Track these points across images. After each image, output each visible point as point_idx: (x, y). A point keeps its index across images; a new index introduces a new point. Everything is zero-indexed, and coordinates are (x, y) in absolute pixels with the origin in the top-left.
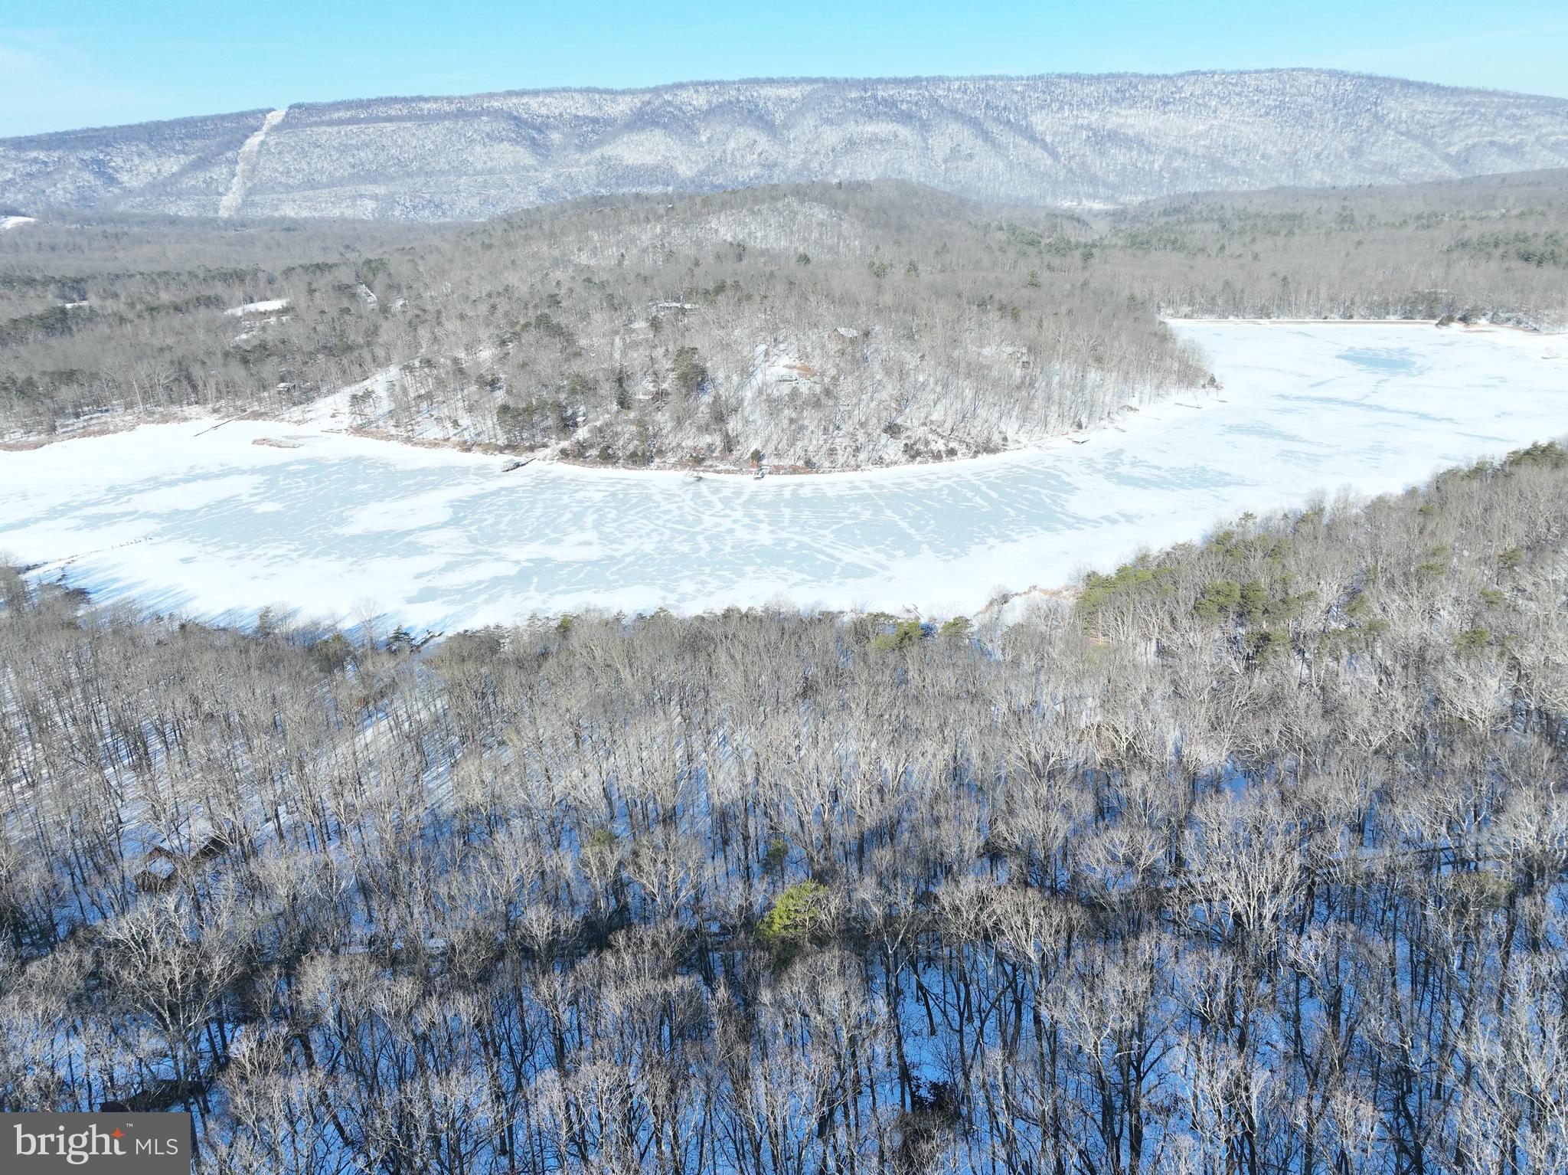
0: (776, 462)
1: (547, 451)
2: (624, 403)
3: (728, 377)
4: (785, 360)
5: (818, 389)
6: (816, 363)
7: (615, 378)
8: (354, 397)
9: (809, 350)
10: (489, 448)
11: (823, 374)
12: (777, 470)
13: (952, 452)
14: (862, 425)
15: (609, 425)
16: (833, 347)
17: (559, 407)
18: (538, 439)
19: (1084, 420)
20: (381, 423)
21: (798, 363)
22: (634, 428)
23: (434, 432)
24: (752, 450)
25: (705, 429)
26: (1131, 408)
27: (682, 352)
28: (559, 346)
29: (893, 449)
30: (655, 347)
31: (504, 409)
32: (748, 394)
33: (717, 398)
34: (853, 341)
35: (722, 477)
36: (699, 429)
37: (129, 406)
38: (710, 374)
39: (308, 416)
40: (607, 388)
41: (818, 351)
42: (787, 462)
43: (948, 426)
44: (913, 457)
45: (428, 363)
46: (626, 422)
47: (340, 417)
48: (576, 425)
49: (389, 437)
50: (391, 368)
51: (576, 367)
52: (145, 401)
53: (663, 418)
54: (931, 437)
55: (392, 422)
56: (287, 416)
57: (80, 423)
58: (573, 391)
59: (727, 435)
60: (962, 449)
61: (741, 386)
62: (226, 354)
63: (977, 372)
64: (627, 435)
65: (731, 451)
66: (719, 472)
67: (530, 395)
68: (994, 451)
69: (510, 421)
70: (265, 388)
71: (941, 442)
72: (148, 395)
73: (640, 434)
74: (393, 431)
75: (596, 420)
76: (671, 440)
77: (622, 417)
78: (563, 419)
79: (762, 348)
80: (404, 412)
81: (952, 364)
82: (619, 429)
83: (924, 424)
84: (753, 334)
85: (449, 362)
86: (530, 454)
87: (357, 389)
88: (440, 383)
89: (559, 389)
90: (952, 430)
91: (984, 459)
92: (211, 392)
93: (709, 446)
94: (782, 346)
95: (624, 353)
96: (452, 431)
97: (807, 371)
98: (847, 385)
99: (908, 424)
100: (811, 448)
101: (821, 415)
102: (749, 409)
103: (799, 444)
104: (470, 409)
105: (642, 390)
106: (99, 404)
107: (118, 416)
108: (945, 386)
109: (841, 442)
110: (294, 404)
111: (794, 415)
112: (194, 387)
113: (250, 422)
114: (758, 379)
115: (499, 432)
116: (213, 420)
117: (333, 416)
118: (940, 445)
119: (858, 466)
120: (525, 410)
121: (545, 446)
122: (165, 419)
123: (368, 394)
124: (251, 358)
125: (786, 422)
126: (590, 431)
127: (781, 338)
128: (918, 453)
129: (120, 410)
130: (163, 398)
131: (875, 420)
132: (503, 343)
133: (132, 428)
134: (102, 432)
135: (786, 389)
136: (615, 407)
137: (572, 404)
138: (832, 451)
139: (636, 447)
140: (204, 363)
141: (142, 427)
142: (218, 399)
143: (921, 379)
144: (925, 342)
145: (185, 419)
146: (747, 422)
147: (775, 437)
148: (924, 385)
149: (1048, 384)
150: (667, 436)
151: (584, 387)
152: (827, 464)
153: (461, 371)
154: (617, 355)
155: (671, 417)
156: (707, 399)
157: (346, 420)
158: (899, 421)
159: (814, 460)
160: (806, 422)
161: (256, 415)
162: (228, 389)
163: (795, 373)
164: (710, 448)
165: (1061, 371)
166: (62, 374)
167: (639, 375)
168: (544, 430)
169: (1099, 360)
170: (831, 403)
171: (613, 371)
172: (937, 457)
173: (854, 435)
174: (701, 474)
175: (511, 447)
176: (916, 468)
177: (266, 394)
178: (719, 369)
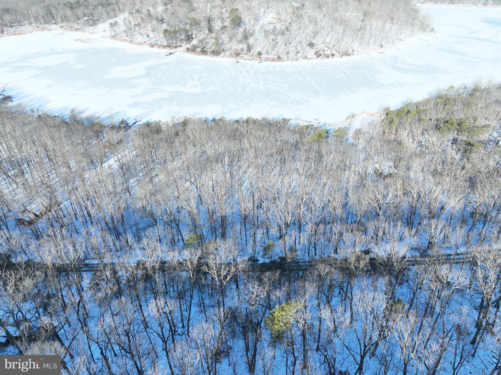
0: (266, 56)
1: (182, 48)
2: (210, 30)
3: (250, 21)
4: (271, 15)
5: (283, 27)
6: (283, 17)
7: (207, 20)
8: (111, 24)
9: (281, 11)
10: (161, 46)
11: (285, 21)
12: (267, 59)
13: (333, 55)
14: (300, 43)
15: (205, 39)
16: (290, 10)
17: (186, 31)
18: (178, 43)
19: (384, 44)
20: (121, 35)
21: (276, 17)
22: (214, 41)
23: (140, 39)
24: (258, 51)
25: (240, 42)
26: (401, 40)
27: (232, 10)
28: (187, 7)
29: (311, 53)
30: (222, 8)
31: (166, 31)
32: (257, 28)
33: (245, 30)
34: (298, 8)
35: (246, 61)
36: (238, 42)
37: (30, 24)
38: (243, 20)
39: (95, 31)
40: (204, 24)
41: (284, 12)
42: (271, 56)
43: (332, 44)
44: (318, 56)
45: (138, 11)
46: (211, 38)
47: (106, 32)
48: (192, 38)
49: (124, 40)
50: (125, 13)
51: (192, 15)
52: (36, 22)
53: (225, 37)
54: (325, 48)
55: (125, 35)
56: (87, 30)
57: (13, 30)
58: (191, 25)
59: (249, 45)
60: (336, 54)
61: (254, 25)
62: (65, 4)
63: (343, 22)
64: (211, 45)
65: (250, 51)
66: (245, 59)
67: (175, 26)
68: (349, 55)
69: (168, 36)
70: (79, 19)
71: (329, 50)
72: (37, 19)
73: (216, 43)
74: (126, 38)
75: (200, 37)
76: (227, 46)
77: (210, 36)
78: (187, 36)
79: (262, 10)
80: (129, 31)
81: (335, 20)
82: (208, 40)
83: (323, 43)
84: (259, 4)
85: (146, 12)
86: (175, 49)
87: (112, 21)
88: (142, 19)
89: (186, 24)
90: (334, 46)
91: (345, 57)
92: (59, 20)
93: (242, 49)
94: (270, 9)
95: (211, 10)
96: (147, 39)
97: (280, 20)
98: (294, 26)
99: (317, 43)
100: (280, 52)
101: (284, 38)
102: (257, 35)
103: (276, 49)
104: (153, 30)
105: (217, 25)
106: (19, 23)
107: (26, 28)
108: (332, 28)
109: (292, 49)
110: (90, 26)
111: (274, 38)
112: (53, 17)
113: (74, 32)
114: (261, 22)
115: (164, 40)
116: (61, 30)
117: (104, 31)
118: (328, 52)
119: (297, 59)
120: (174, 32)
121: (181, 46)
122: (43, 29)
123: (116, 23)
124: (74, 6)
125: (271, 40)
126: (198, 41)
127: (270, 6)
128: (320, 55)
129: (27, 25)
130: (42, 21)
131: (304, 41)
132: (166, 4)
133: (31, 32)
134: (20, 34)
135: (271, 27)
136: (207, 32)
137: (191, 30)
138: (288, 53)
139: (215, 48)
140: (56, 8)
141: (35, 32)
142: (62, 22)
143: (323, 25)
144: (324, 10)
145: (51, 30)
146: (256, 40)
147: (267, 46)
148: (323, 28)
149: (371, 29)
150: (226, 44)
151: (195, 23)
152: (286, 58)
153: (150, 15)
154: (208, 11)
155: (228, 36)
156: (241, 30)
157: (109, 33)
158: (314, 42)
159: (281, 56)
160: (278, 41)
161: (77, 30)
162: (65, 19)
163: (275, 21)
164: (242, 50)
165: (376, 24)
166: (5, 10)
167: (216, 19)
168: (181, 40)
169: (392, 19)
170: (288, 33)
171: (206, 17)
172: (327, 56)
173: (296, 46)
174: (238, 60)
175: (168, 46)
176: (319, 60)
177: (79, 21)
178: (246, 17)
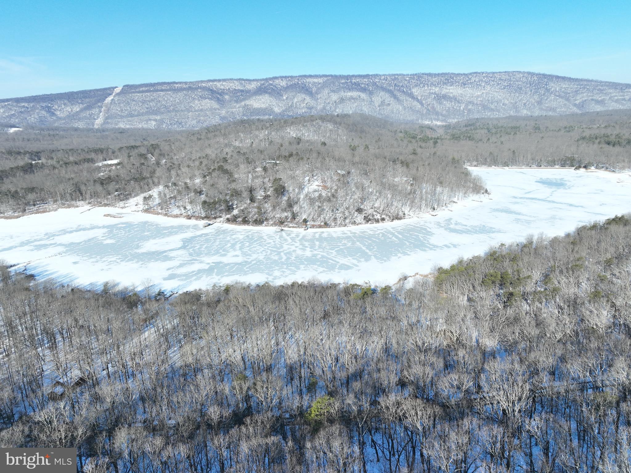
0: (313, 223)
1: (222, 219)
2: (252, 200)
3: (294, 190)
4: (316, 183)
5: (329, 194)
6: (329, 184)
7: (249, 190)
8: (145, 198)
9: (326, 179)
10: (198, 218)
11: (331, 188)
12: (313, 226)
13: (383, 219)
14: (347, 208)
15: (246, 208)
16: (335, 178)
17: (226, 202)
18: (218, 214)
19: (436, 207)
20: (155, 208)
21: (321, 184)
22: (256, 210)
23: (176, 211)
24: (303, 218)
25: (285, 210)
26: (454, 202)
27: (275, 180)
28: (227, 178)
29: (360, 218)
30: (265, 178)
31: (205, 202)
32: (302, 197)
33: (289, 198)
34: (343, 175)
35: (291, 229)
36: (282, 210)
37: (55, 201)
38: (287, 188)
39: (126, 205)
40: (245, 194)
41: (329, 180)
42: (317, 223)
43: (381, 209)
44: (368, 221)
45: (175, 184)
46: (253, 207)
47: (139, 206)
48: (233, 209)
49: (158, 214)
50: (160, 186)
51: (233, 186)
52: (61, 199)
53: (268, 206)
54: (374, 213)
55: (160, 208)
56: (118, 205)
57: (35, 208)
58: (232, 195)
59: (293, 212)
60: (387, 218)
61: (299, 193)
62: (95, 181)
63: (393, 188)
64: (253, 213)
65: (295, 219)
66: (290, 227)
67: (215, 197)
68: (400, 219)
69: (207, 207)
70: (109, 194)
71: (379, 215)
72: (63, 197)
73: (259, 212)
74: (160, 211)
75: (241, 206)
76: (271, 215)
77: (251, 205)
78: (228, 206)
79: (307, 178)
80: (165, 204)
81: (383, 185)
82: (250, 210)
83: (372, 208)
84: (304, 173)
85: (183, 184)
86: (214, 220)
87: (146, 194)
88: (179, 192)
89: (226, 195)
90: (383, 211)
91: (396, 222)
92: (88, 196)
93: (286, 217)
94: (315, 178)
95: (253, 180)
96: (183, 211)
97: (325, 187)
98: (341, 193)
99: (366, 208)
100: (327, 218)
101: (331, 204)
102: (302, 202)
103: (322, 216)
104: (191, 203)
105: (259, 195)
106: (43, 201)
107: (51, 205)
108: (380, 193)
109: (339, 215)
110: (121, 201)
111: (320, 205)
112: (81, 194)
113: (103, 208)
114: (306, 190)
115: (202, 211)
116: (88, 207)
117: (136, 205)
118: (378, 217)
119: (346, 225)
120: (213, 203)
121: (220, 217)
122: (69, 206)
123: (150, 197)
124: (105, 182)
125: (317, 207)
126: (238, 211)
127: (315, 174)
128: (370, 220)
129: (52, 203)
130: (69, 198)
131: (352, 207)
132: (205, 176)
133: (56, 210)
134: (44, 212)
135: (317, 194)
136: (249, 201)
137: (231, 200)
138: (335, 219)
139: (257, 217)
140: (86, 184)
141: (60, 210)
142: (91, 198)
143: (370, 190)
144: (372, 176)
145: (77, 207)
146: (301, 207)
147: (312, 213)
148: (372, 193)
149: (421, 192)
150: (269, 213)
151: (236, 194)
152: (333, 224)
153: (188, 187)
154: (250, 181)
155: (271, 205)
156: (285, 198)
157: (141, 207)
158: (362, 207)
159: (328, 222)
160: (325, 208)
161: (106, 205)
162: (95, 195)
163: (320, 188)
164: (286, 218)
165: (426, 187)
166: (29, 189)
167: (258, 189)
168: (220, 211)
169: (441, 183)
170: (334, 200)
171: (248, 187)
172: (377, 221)
173: (344, 212)
174: (283, 228)
175: (207, 217)
176: (369, 225)
177: (110, 197)
178: (290, 187)
